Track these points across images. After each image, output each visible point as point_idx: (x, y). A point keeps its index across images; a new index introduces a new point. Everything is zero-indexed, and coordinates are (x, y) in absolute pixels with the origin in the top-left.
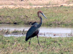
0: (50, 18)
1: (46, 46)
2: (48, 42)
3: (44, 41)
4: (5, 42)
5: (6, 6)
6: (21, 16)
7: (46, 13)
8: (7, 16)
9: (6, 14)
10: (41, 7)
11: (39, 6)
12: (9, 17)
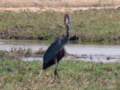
0: (100, 29)
1: (94, 77)
2: (98, 70)
3: (91, 68)
4: (24, 69)
5: (25, 8)
6: (51, 25)
7: (93, 20)
8: (27, 26)
9: (26, 21)
10: (84, 9)
11: (81, 8)
12: (30, 26)
